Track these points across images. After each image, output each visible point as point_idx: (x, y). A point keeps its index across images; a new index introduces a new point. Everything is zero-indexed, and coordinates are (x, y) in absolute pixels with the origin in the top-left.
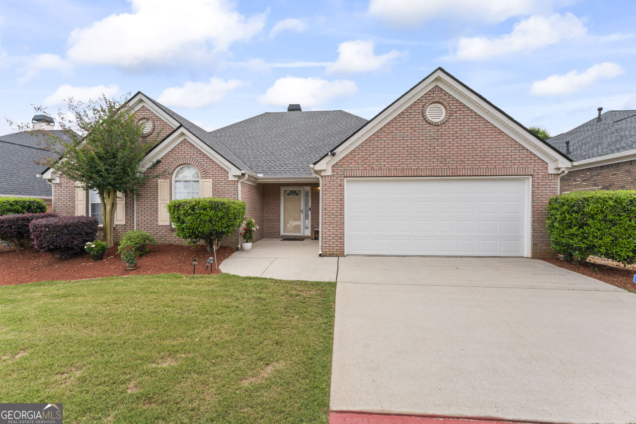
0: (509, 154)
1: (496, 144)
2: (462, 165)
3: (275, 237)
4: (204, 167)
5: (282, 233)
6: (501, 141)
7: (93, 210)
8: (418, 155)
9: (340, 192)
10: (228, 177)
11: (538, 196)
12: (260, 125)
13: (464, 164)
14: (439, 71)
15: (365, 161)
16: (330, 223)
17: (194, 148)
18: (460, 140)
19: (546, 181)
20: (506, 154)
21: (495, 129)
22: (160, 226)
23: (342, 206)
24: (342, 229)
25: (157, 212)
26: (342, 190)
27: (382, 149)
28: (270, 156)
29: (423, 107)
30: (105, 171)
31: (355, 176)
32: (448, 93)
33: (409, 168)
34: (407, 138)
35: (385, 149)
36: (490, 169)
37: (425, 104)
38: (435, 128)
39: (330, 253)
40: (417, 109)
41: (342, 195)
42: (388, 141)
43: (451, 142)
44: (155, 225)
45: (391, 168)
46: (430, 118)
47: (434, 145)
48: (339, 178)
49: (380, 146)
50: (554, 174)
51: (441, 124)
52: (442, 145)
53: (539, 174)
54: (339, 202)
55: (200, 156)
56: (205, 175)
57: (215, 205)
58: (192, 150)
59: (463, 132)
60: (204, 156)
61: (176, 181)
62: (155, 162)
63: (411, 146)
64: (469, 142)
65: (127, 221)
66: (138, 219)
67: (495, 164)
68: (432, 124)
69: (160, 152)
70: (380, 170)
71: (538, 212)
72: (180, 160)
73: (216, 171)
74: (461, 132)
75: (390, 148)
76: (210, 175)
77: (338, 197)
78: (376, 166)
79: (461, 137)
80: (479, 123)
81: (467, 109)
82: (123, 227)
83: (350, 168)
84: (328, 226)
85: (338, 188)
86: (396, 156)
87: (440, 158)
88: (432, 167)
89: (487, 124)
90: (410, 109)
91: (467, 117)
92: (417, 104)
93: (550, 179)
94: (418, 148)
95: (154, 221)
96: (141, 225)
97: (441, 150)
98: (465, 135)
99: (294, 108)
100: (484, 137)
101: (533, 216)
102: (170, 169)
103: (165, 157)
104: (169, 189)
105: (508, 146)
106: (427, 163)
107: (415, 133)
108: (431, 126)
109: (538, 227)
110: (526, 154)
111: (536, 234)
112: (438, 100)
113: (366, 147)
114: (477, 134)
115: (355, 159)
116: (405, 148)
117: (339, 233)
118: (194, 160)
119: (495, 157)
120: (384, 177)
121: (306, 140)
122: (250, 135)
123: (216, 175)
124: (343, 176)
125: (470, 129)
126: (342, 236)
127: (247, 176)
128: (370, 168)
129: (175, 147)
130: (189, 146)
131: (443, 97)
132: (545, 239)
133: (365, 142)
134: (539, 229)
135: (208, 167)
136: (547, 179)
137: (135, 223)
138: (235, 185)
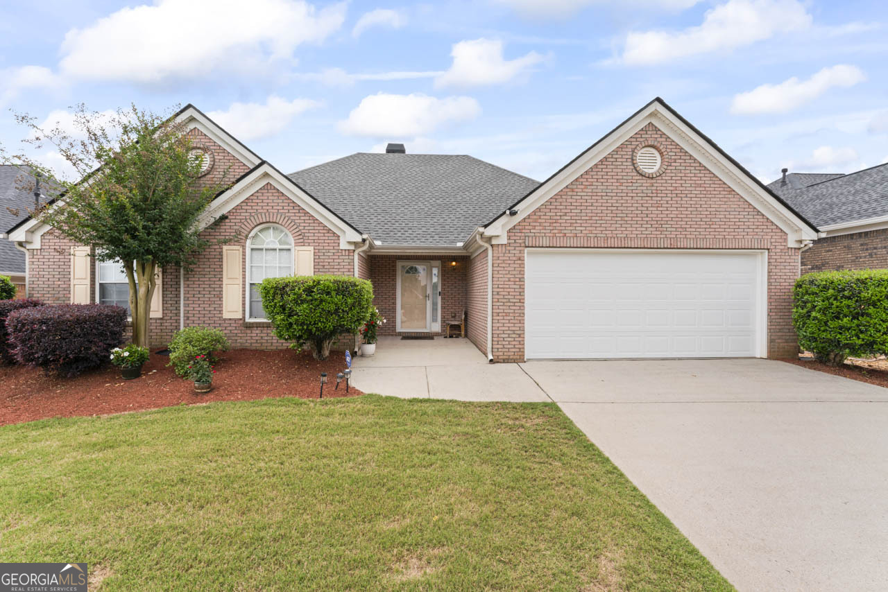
0: (741, 220)
1: (725, 206)
2: (684, 233)
3: (389, 335)
4: (301, 228)
5: (399, 329)
6: (731, 203)
7: (103, 295)
8: (626, 219)
9: (520, 269)
10: (339, 243)
11: (776, 277)
12: (354, 170)
13: (686, 233)
14: (656, 103)
15: (555, 225)
16: (504, 314)
17: (283, 198)
18: (680, 199)
19: (785, 257)
20: (738, 220)
21: (724, 186)
22: (225, 320)
23: (522, 287)
24: (522, 322)
25: (221, 298)
26: (522, 265)
27: (578, 208)
28: (383, 215)
29: (633, 151)
30: (143, 229)
31: (541, 245)
32: (664, 134)
33: (615, 236)
34: (612, 194)
35: (582, 208)
36: (718, 240)
37: (636, 148)
38: (648, 181)
39: (505, 357)
40: (625, 153)
41: (522, 272)
42: (586, 197)
43: (669, 202)
44: (217, 319)
45: (591, 235)
46: (641, 167)
47: (647, 205)
48: (517, 248)
49: (575, 204)
50: (795, 248)
51: (657, 176)
52: (657, 205)
53: (777, 247)
54: (517, 283)
55: (294, 211)
56: (302, 240)
57: (343, 287)
58: (281, 201)
59: (684, 188)
60: (301, 211)
61: (252, 249)
62: (218, 218)
63: (617, 205)
64: (692, 202)
65: (166, 312)
66: (187, 309)
67: (725, 233)
68: (645, 176)
69: (227, 202)
70: (575, 238)
71: (776, 297)
72: (260, 217)
73: (319, 235)
74: (681, 189)
75: (588, 208)
76: (309, 241)
77: (517, 276)
78: (569, 231)
79: (682, 195)
80: (705, 177)
81: (689, 158)
82: (158, 321)
83: (533, 234)
84: (502, 318)
85: (516, 262)
86: (597, 218)
87: (656, 222)
88: (645, 236)
89: (714, 179)
90: (615, 153)
91: (689, 168)
92: (625, 146)
93: (790, 254)
94: (625, 208)
95: (215, 312)
96: (193, 318)
97: (657, 212)
98: (686, 192)
99: (396, 149)
100: (710, 196)
101: (770, 303)
102: (243, 230)
103: (234, 211)
104: (241, 260)
105: (740, 210)
106: (638, 229)
107: (622, 188)
108: (644, 178)
109: (776, 317)
110: (762, 220)
111: (774, 327)
112: (652, 143)
113: (555, 204)
114: (702, 192)
115: (540, 221)
116: (609, 208)
117: (518, 329)
118: (283, 217)
119: (723, 223)
120: (580, 247)
121: (430, 194)
122: (344, 184)
123: (319, 241)
124: (523, 245)
125: (693, 185)
126: (522, 332)
127: (367, 243)
128: (561, 235)
129: (252, 195)
130: (275, 194)
131: (658, 139)
132: (784, 334)
133: (555, 198)
134: (777, 321)
135: (306, 228)
136: (787, 254)
137: (182, 315)
138: (350, 257)
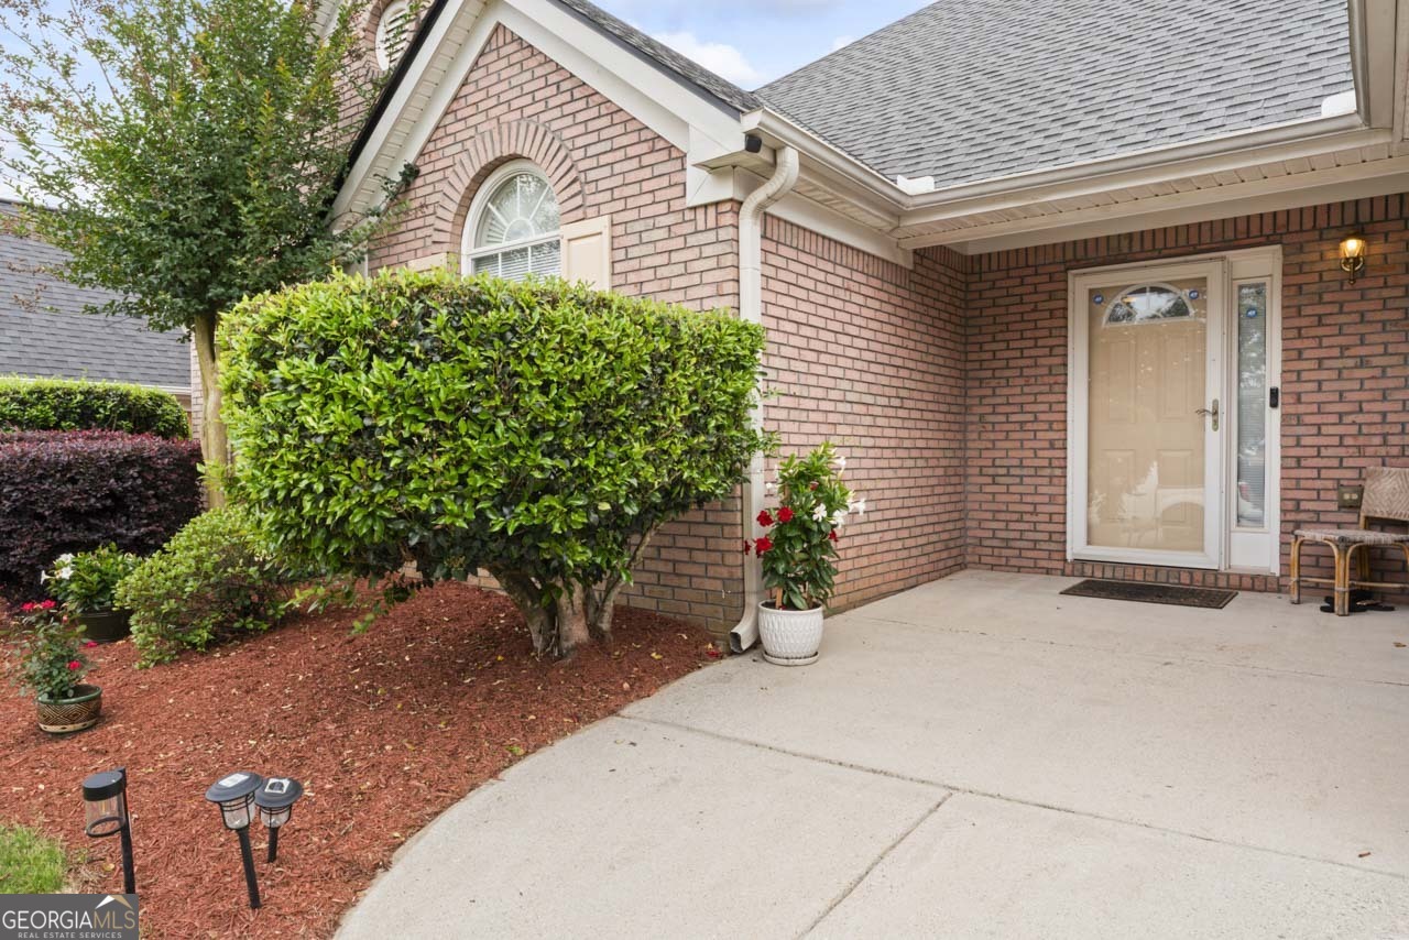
4: (580, 155)
5: (1076, 547)
10: (684, 185)
58: (528, 76)
60: (577, 94)
61: (476, 261)
62: (398, 179)
72: (480, 148)
76: (599, 198)
103: (431, 145)
118: (532, 128)
123: (626, 191)
127: (790, 158)
129: (466, 83)
135: (590, 151)
138: (724, 234)
